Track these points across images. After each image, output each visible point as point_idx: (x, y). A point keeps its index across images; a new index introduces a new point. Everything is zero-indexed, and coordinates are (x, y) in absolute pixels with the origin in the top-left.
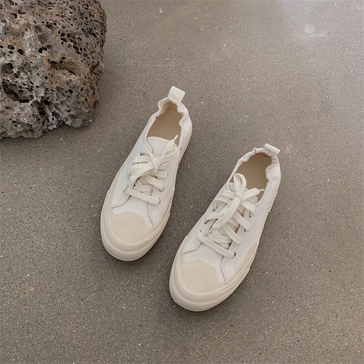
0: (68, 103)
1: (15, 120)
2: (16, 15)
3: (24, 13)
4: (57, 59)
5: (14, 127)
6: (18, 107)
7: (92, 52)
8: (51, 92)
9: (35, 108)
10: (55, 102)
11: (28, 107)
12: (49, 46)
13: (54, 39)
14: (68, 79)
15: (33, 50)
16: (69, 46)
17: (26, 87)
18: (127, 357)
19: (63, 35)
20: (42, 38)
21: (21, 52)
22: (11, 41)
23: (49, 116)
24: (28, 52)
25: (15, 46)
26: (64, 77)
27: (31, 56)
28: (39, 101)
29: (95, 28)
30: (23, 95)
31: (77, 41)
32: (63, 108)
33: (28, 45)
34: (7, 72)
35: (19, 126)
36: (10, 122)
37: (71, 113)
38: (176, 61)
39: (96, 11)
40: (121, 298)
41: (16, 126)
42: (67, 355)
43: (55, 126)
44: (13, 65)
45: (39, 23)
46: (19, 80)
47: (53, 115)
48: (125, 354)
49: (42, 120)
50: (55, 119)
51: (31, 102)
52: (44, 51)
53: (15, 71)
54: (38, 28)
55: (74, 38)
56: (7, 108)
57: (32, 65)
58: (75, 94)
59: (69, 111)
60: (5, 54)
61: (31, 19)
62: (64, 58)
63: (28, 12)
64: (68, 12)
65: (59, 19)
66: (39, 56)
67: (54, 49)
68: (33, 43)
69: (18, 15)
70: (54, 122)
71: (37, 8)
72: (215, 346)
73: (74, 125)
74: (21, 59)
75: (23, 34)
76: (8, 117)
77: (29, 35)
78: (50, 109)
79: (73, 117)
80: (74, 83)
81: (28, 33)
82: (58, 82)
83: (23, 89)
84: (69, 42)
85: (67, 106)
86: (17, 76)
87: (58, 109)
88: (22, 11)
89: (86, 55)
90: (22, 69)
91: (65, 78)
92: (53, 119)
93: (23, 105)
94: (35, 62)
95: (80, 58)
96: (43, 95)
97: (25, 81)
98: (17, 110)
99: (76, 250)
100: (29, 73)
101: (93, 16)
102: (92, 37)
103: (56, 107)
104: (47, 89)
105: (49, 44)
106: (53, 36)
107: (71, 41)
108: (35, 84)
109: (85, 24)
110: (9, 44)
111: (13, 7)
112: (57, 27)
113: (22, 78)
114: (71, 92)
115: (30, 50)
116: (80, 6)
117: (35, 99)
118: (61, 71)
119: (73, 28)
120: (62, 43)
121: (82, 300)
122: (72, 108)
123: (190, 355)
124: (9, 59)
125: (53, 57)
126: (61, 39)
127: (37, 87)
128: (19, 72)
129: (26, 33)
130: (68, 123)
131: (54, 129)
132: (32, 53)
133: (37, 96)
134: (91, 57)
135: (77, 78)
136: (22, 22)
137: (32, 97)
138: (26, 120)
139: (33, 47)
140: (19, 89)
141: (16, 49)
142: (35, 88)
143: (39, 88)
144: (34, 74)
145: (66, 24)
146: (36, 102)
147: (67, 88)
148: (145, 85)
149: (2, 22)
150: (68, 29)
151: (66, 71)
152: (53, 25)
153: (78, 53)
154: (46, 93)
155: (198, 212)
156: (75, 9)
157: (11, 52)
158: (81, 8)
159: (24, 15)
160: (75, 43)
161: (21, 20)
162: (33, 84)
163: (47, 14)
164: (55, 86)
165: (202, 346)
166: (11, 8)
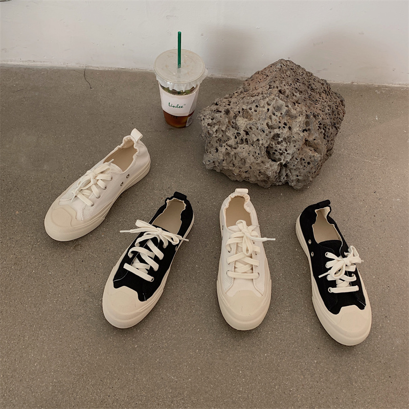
0: (302, 170)
1: (262, 171)
2: (295, 104)
3: (300, 104)
4: (310, 139)
5: (258, 176)
6: (269, 163)
7: (332, 140)
8: (295, 159)
9: (279, 168)
10: (292, 167)
11: (275, 166)
12: (309, 129)
13: (314, 125)
14: (312, 155)
15: (300, 129)
16: (321, 132)
17: (281, 152)
18: (305, 366)
19: (320, 124)
20: (307, 123)
21: (290, 128)
22: (287, 120)
23: (282, 175)
24: (296, 129)
25: (288, 124)
26: (309, 152)
27: (296, 133)
28: (284, 164)
29: (338, 123)
30: (275, 156)
31: (327, 130)
32: (295, 173)
33: (298, 125)
34: (274, 139)
35: (261, 176)
36: (258, 172)
37: (299, 177)
38: (382, 161)
39: (342, 111)
40: (307, 323)
41: (259, 176)
42: (262, 347)
43: (280, 184)
44: (280, 136)
45: (308, 113)
46: (279, 146)
47: (286, 176)
48: (304, 364)
49: (277, 177)
50: (285, 179)
51: (279, 162)
52: (305, 132)
53: (280, 140)
54: (307, 117)
55: (325, 127)
56: (262, 162)
57: (293, 139)
58: (311, 165)
59: (297, 176)
60: (280, 127)
61: (304, 108)
62: (315, 140)
63: (303, 103)
64: (327, 109)
65: (321, 112)
66: (302, 134)
67: (313, 132)
68: (301, 125)
69: (296, 104)
70: (283, 181)
71: (308, 102)
72: (373, 386)
73: (295, 187)
74: (289, 133)
75: (296, 117)
76: (259, 168)
77: (301, 119)
78: (286, 171)
79: (298, 181)
80: (316, 158)
81: (301, 118)
82: (304, 154)
83: (276, 152)
84: (322, 130)
85: (299, 172)
86: (279, 143)
87: (291, 172)
88: (299, 102)
89: (328, 141)
90: (285, 139)
91: (311, 153)
92: (284, 178)
93: (273, 163)
94: (296, 137)
95: (325, 141)
96: (288, 160)
97: (283, 148)
98: (268, 165)
99: (280, 277)
100: (289, 143)
101: (339, 114)
102: (334, 129)
103: (290, 170)
104: (292, 158)
105: (310, 128)
106: (315, 123)
107: (323, 129)
108: (288, 152)
109: (334, 119)
110: (286, 122)
111: (294, 97)
112: (319, 118)
113: (282, 146)
114: (309, 163)
115: (298, 129)
116: (334, 106)
117: (282, 161)
118: (309, 148)
119: (328, 121)
120: (318, 129)
121: (279, 313)
122: (302, 175)
123: (352, 384)
124: (281, 131)
125: (309, 137)
126: (319, 127)
127: (288, 154)
128: (282, 141)
129: (299, 117)
130: (293, 184)
131: (279, 185)
132: (298, 131)
133: (284, 160)
134: (330, 143)
135: (319, 155)
136: (298, 109)
137: (280, 160)
138: (270, 173)
139: (300, 128)
140: (274, 152)
141: (288, 126)
142: (285, 154)
143: (288, 155)
144: (292, 145)
145: (325, 117)
146: (281, 164)
147: (309, 160)
148: (353, 172)
149: (286, 106)
150: (325, 121)
151: (312, 149)
152: (317, 117)
153: (324, 138)
154: (291, 160)
155: (379, 283)
156: (330, 108)
157: (284, 127)
158: (334, 108)
159: (300, 105)
160: (325, 131)
161: (298, 108)
162: (287, 151)
163: (314, 107)
164: (301, 156)
165: (363, 381)
166: (293, 98)
